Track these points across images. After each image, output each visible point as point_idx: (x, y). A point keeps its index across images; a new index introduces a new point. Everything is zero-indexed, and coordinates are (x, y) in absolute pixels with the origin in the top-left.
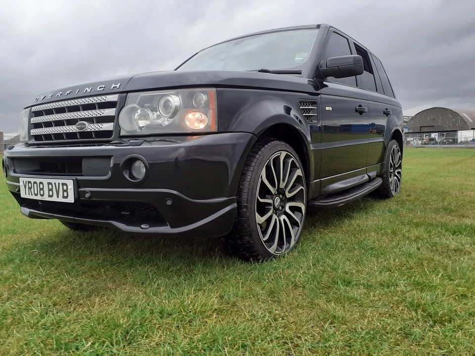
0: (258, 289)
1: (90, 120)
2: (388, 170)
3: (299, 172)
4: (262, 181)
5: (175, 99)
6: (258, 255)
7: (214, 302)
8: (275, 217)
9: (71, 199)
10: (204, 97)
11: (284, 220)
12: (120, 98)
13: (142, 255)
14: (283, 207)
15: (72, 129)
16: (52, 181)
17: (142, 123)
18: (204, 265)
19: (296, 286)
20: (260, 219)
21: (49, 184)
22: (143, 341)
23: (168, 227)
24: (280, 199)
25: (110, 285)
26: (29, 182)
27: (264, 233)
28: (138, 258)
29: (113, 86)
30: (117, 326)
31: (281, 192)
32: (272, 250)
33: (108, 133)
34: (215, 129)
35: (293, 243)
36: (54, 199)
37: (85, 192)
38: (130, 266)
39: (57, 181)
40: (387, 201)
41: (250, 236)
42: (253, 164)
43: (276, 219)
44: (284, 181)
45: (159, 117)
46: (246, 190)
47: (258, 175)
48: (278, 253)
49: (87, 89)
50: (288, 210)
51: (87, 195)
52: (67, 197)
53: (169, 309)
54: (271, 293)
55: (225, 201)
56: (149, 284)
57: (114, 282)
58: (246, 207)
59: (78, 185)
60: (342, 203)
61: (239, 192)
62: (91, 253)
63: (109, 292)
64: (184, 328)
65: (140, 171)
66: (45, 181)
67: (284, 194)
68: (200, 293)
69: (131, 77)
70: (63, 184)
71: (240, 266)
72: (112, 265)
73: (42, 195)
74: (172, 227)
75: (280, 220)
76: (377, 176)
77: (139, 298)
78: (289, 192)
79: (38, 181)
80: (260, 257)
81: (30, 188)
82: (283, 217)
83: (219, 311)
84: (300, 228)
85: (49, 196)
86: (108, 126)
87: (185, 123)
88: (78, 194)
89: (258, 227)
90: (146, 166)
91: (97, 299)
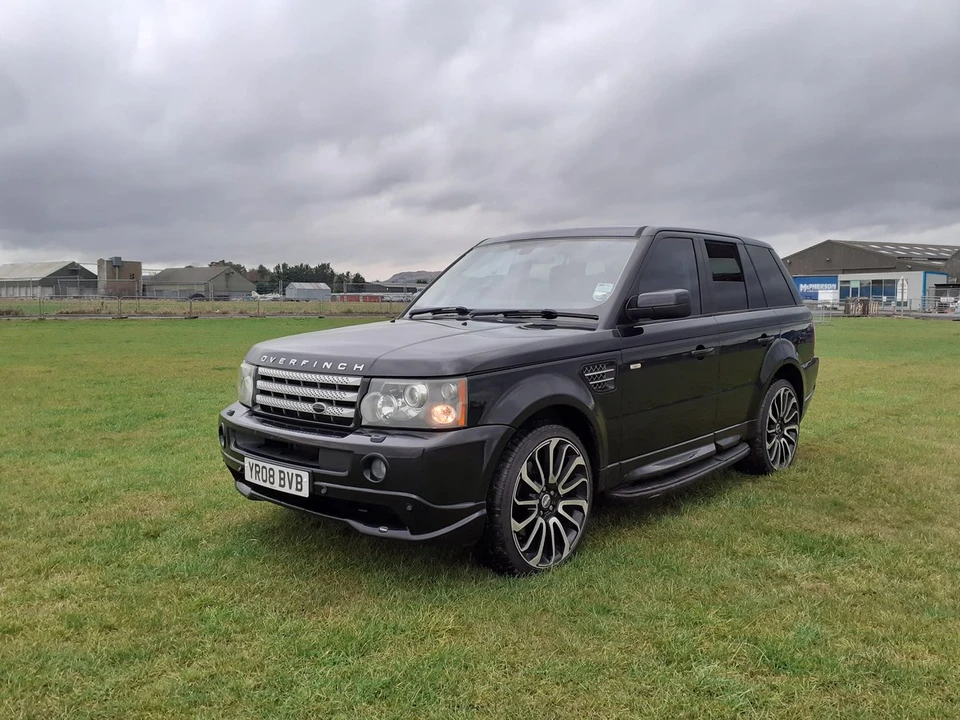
0: (501, 611)
1: (329, 402)
2: (763, 429)
3: (580, 461)
4: (522, 480)
5: (421, 388)
6: (513, 569)
7: (450, 621)
8: (541, 520)
9: (305, 493)
10: (454, 388)
11: (555, 524)
12: (362, 382)
13: (379, 554)
14: (555, 507)
15: (308, 408)
16: (285, 470)
17: (387, 410)
18: (450, 575)
19: (545, 610)
20: (517, 526)
21: (281, 472)
22: (375, 654)
23: (408, 532)
24: (551, 496)
25: (344, 593)
26: (257, 465)
27: (523, 542)
28: (375, 560)
29: (356, 367)
30: (352, 638)
31: (551, 488)
32: (534, 562)
33: (347, 421)
34: (462, 423)
35: (566, 552)
36: (286, 490)
37: (321, 487)
38: (366, 570)
39: (291, 471)
40: (761, 478)
41: (503, 546)
42: (511, 460)
43: (541, 524)
44: (555, 473)
45: (404, 404)
46: (499, 493)
47: (517, 472)
48: (542, 566)
49: (326, 364)
50: (560, 510)
51: (323, 491)
52: (301, 490)
53: (402, 624)
54: (514, 618)
55: (472, 507)
56: (386, 594)
57: (348, 589)
58: (499, 512)
59: (313, 478)
60: (657, 493)
61: (491, 494)
62: (320, 547)
63: (342, 602)
64: (415, 646)
65: (380, 470)
66: (277, 468)
67: (556, 491)
68: (437, 610)
69: (375, 357)
70: (297, 475)
71: (492, 580)
72: (345, 566)
73: (273, 483)
74: (412, 533)
75: (547, 525)
76: (741, 441)
77: (374, 611)
78: (564, 487)
79: (268, 466)
80: (516, 571)
81: (257, 472)
82: (554, 520)
83: (453, 632)
84: (580, 532)
85: (280, 486)
86: (348, 412)
87: (431, 418)
88: (313, 488)
89: (515, 536)
90: (386, 466)
91: (331, 609)
